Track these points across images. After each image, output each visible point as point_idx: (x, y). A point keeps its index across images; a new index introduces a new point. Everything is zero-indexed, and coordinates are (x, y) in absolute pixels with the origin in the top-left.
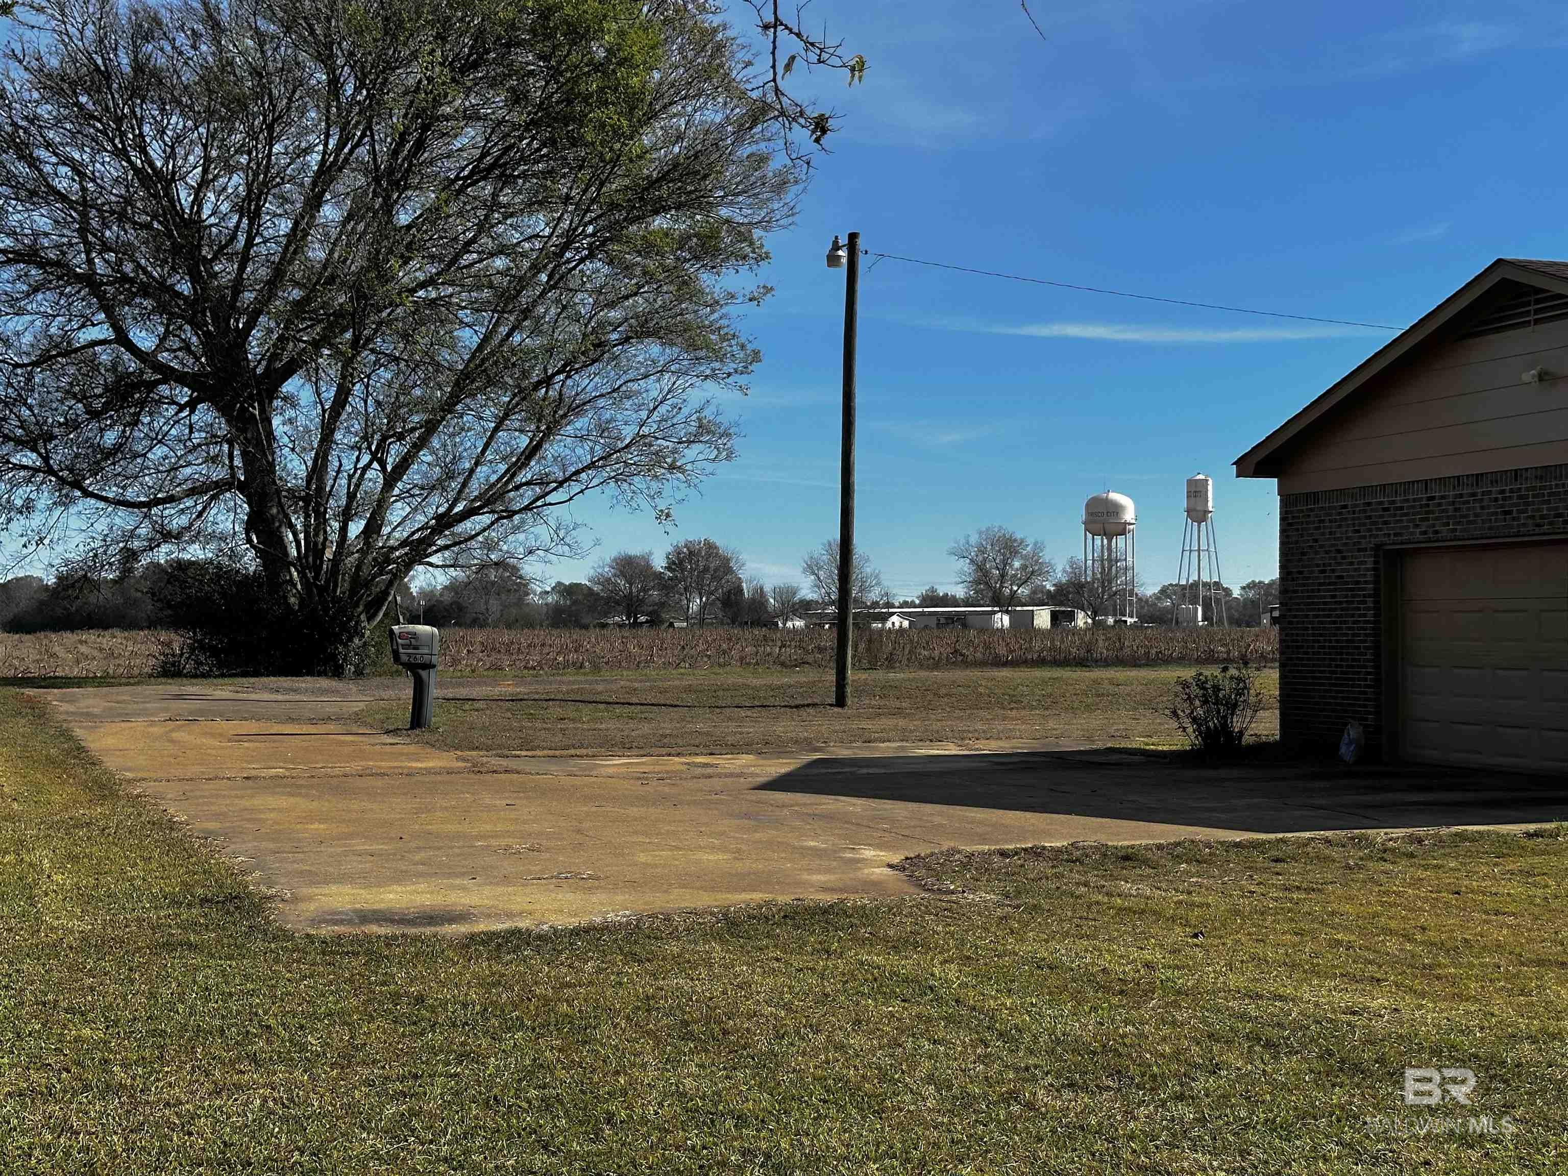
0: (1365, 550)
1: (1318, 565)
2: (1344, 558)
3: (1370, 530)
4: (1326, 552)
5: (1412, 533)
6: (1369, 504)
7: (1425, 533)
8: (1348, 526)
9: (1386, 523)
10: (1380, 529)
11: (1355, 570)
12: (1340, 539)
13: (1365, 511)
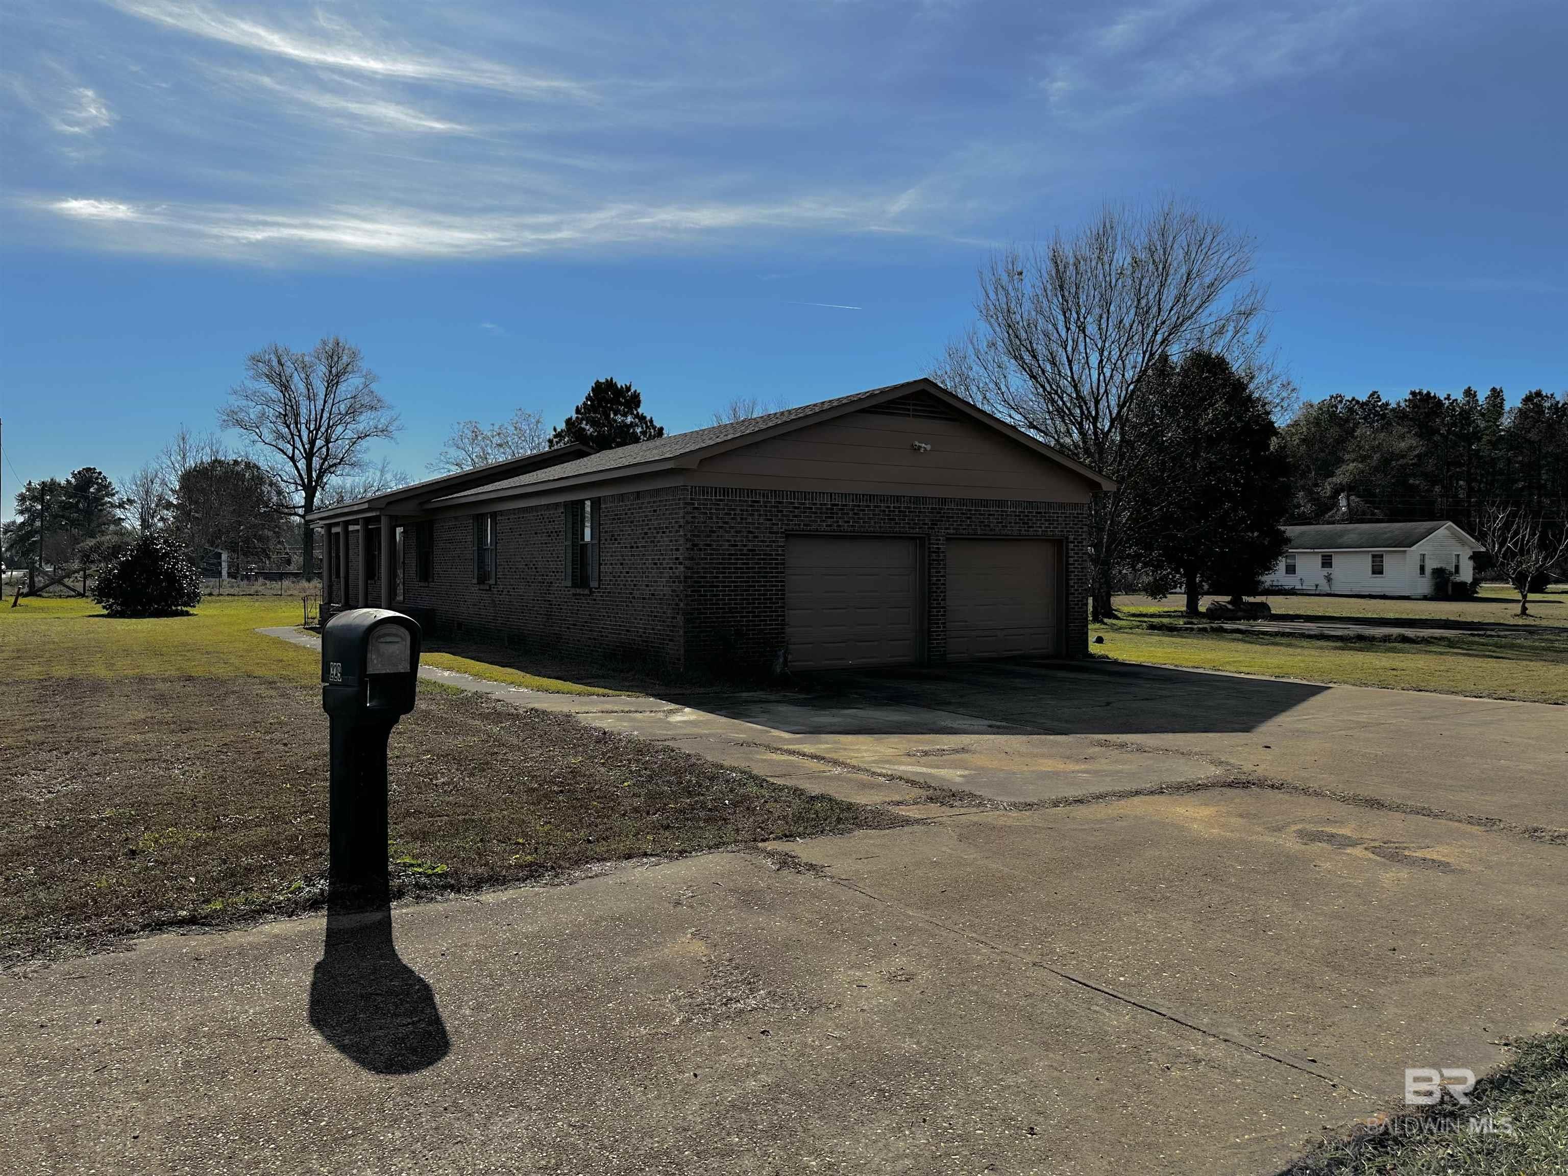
0: (777, 533)
1: (728, 541)
2: (757, 537)
3: (782, 520)
4: (736, 532)
5: (819, 525)
6: (780, 503)
7: (830, 526)
8: (760, 515)
9: (796, 516)
10: (792, 520)
11: (767, 546)
12: (754, 524)
13: (777, 507)
